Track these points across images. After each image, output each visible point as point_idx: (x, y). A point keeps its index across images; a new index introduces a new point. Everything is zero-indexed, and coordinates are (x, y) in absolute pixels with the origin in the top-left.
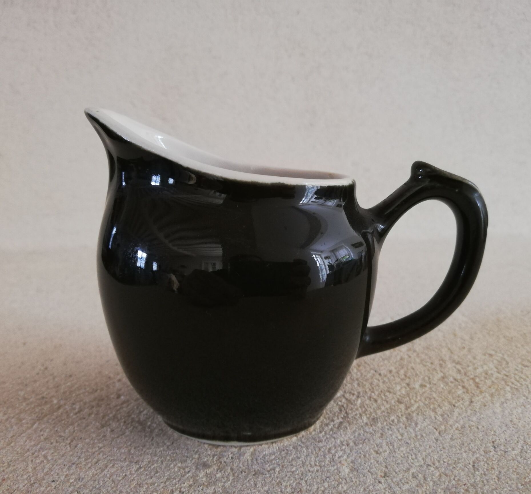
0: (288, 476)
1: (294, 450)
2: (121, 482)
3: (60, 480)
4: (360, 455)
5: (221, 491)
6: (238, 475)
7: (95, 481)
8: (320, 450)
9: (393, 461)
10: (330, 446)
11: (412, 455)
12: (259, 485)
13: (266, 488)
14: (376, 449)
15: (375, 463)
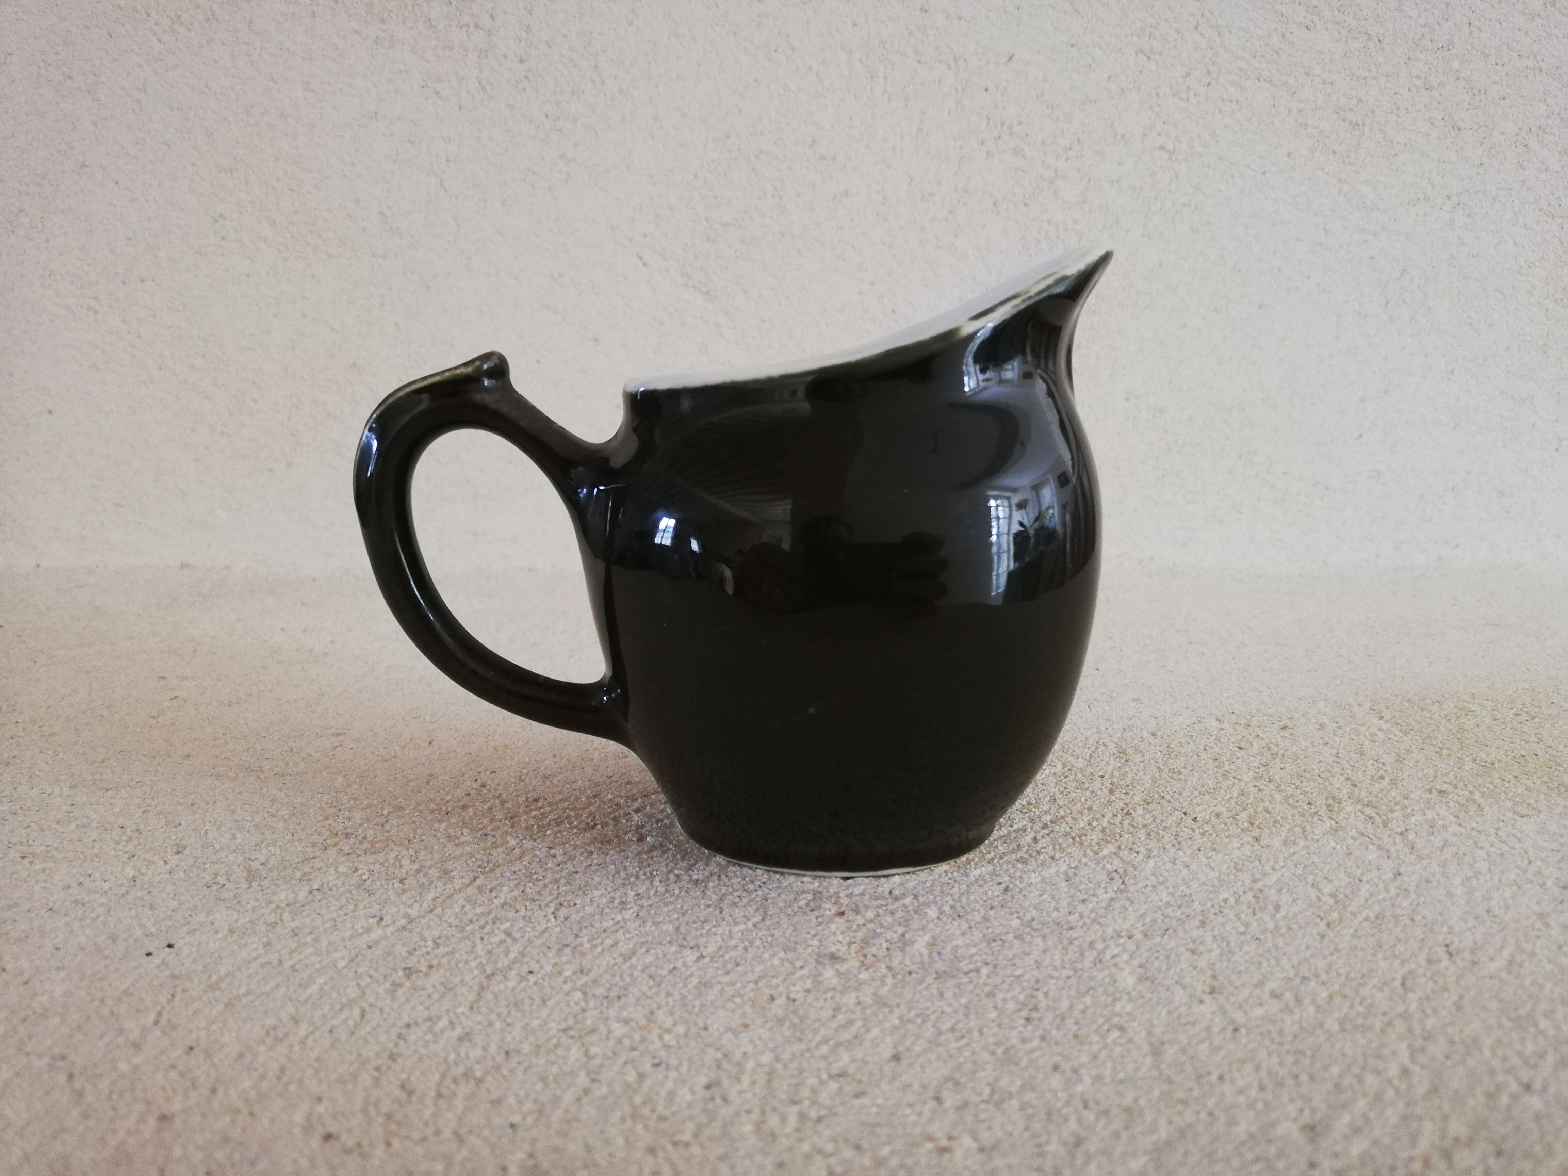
0: (1008, 983)
1: (1015, 941)
2: (668, 978)
3: (543, 972)
4: (1156, 955)
5: (871, 1002)
6: (904, 977)
7: (614, 975)
8: (1071, 943)
9: (1228, 968)
10: (1093, 937)
11: (1268, 960)
12: (948, 994)
13: (964, 1001)
14: (1191, 946)
15: (1191, 969)
